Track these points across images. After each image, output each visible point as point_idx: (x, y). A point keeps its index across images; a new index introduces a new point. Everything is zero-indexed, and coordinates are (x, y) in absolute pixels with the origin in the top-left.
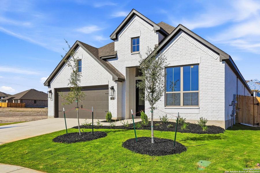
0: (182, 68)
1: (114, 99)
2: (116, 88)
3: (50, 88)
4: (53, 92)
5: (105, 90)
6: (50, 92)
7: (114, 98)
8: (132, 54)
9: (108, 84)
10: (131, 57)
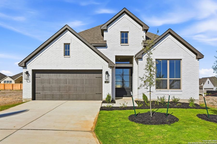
0: (168, 62)
1: (108, 83)
2: (110, 73)
3: (27, 69)
4: (30, 73)
5: (99, 74)
6: (27, 73)
7: (108, 81)
8: (121, 45)
9: (102, 69)
10: (121, 47)
